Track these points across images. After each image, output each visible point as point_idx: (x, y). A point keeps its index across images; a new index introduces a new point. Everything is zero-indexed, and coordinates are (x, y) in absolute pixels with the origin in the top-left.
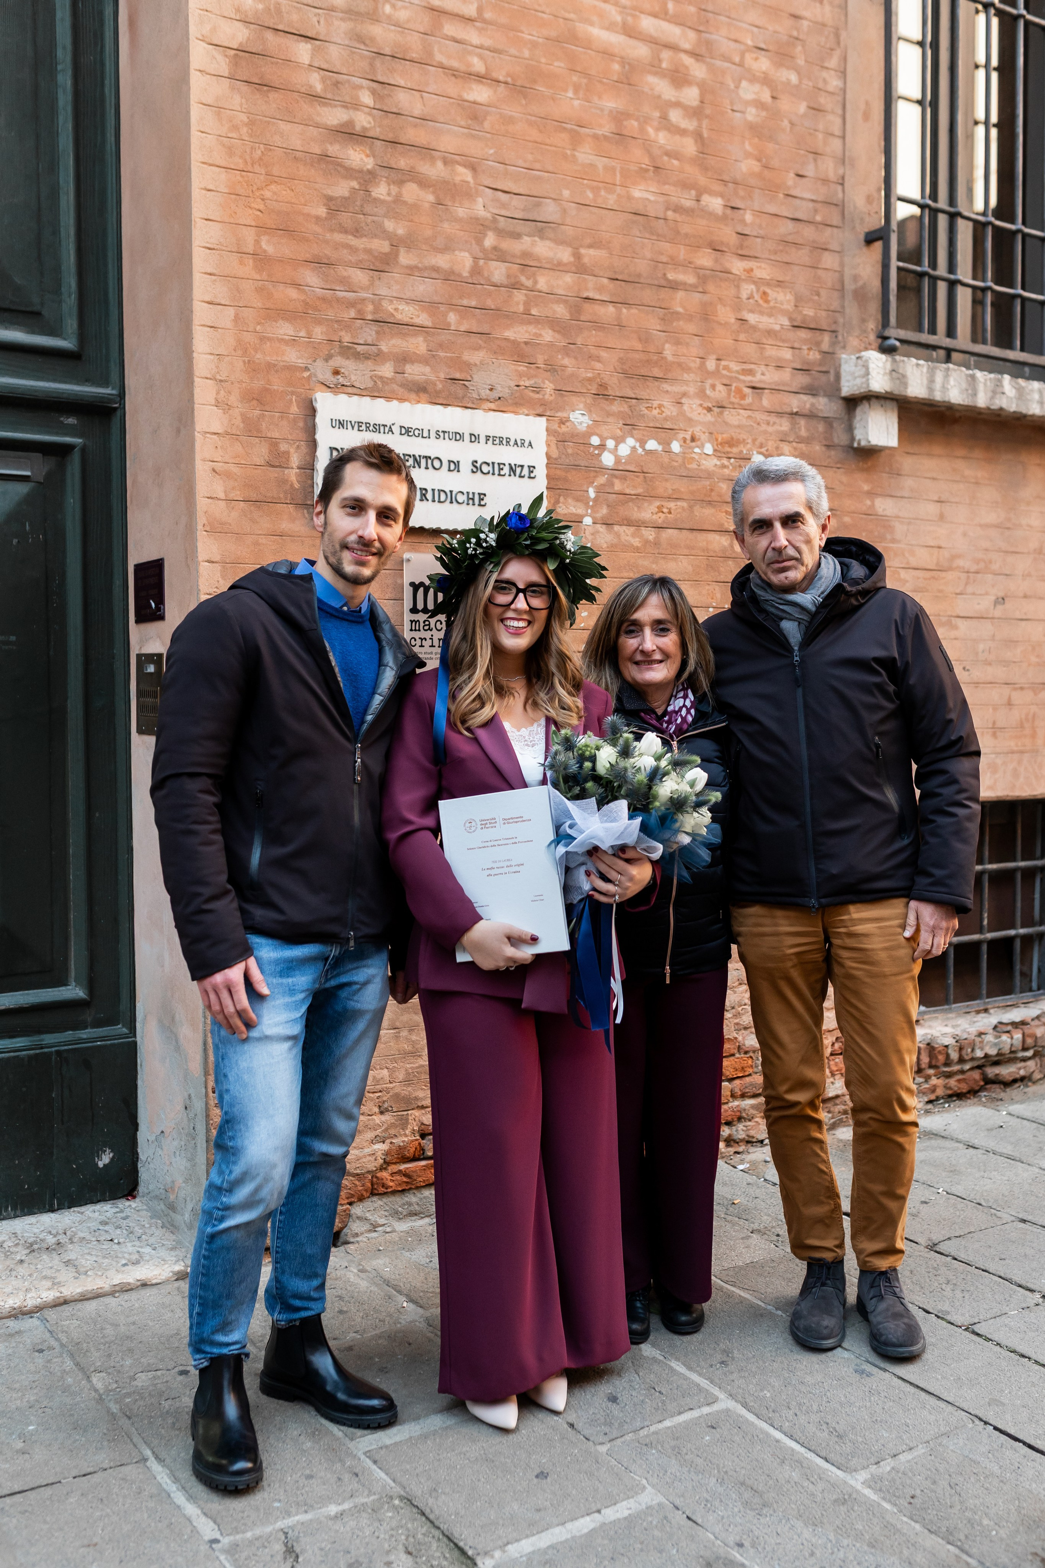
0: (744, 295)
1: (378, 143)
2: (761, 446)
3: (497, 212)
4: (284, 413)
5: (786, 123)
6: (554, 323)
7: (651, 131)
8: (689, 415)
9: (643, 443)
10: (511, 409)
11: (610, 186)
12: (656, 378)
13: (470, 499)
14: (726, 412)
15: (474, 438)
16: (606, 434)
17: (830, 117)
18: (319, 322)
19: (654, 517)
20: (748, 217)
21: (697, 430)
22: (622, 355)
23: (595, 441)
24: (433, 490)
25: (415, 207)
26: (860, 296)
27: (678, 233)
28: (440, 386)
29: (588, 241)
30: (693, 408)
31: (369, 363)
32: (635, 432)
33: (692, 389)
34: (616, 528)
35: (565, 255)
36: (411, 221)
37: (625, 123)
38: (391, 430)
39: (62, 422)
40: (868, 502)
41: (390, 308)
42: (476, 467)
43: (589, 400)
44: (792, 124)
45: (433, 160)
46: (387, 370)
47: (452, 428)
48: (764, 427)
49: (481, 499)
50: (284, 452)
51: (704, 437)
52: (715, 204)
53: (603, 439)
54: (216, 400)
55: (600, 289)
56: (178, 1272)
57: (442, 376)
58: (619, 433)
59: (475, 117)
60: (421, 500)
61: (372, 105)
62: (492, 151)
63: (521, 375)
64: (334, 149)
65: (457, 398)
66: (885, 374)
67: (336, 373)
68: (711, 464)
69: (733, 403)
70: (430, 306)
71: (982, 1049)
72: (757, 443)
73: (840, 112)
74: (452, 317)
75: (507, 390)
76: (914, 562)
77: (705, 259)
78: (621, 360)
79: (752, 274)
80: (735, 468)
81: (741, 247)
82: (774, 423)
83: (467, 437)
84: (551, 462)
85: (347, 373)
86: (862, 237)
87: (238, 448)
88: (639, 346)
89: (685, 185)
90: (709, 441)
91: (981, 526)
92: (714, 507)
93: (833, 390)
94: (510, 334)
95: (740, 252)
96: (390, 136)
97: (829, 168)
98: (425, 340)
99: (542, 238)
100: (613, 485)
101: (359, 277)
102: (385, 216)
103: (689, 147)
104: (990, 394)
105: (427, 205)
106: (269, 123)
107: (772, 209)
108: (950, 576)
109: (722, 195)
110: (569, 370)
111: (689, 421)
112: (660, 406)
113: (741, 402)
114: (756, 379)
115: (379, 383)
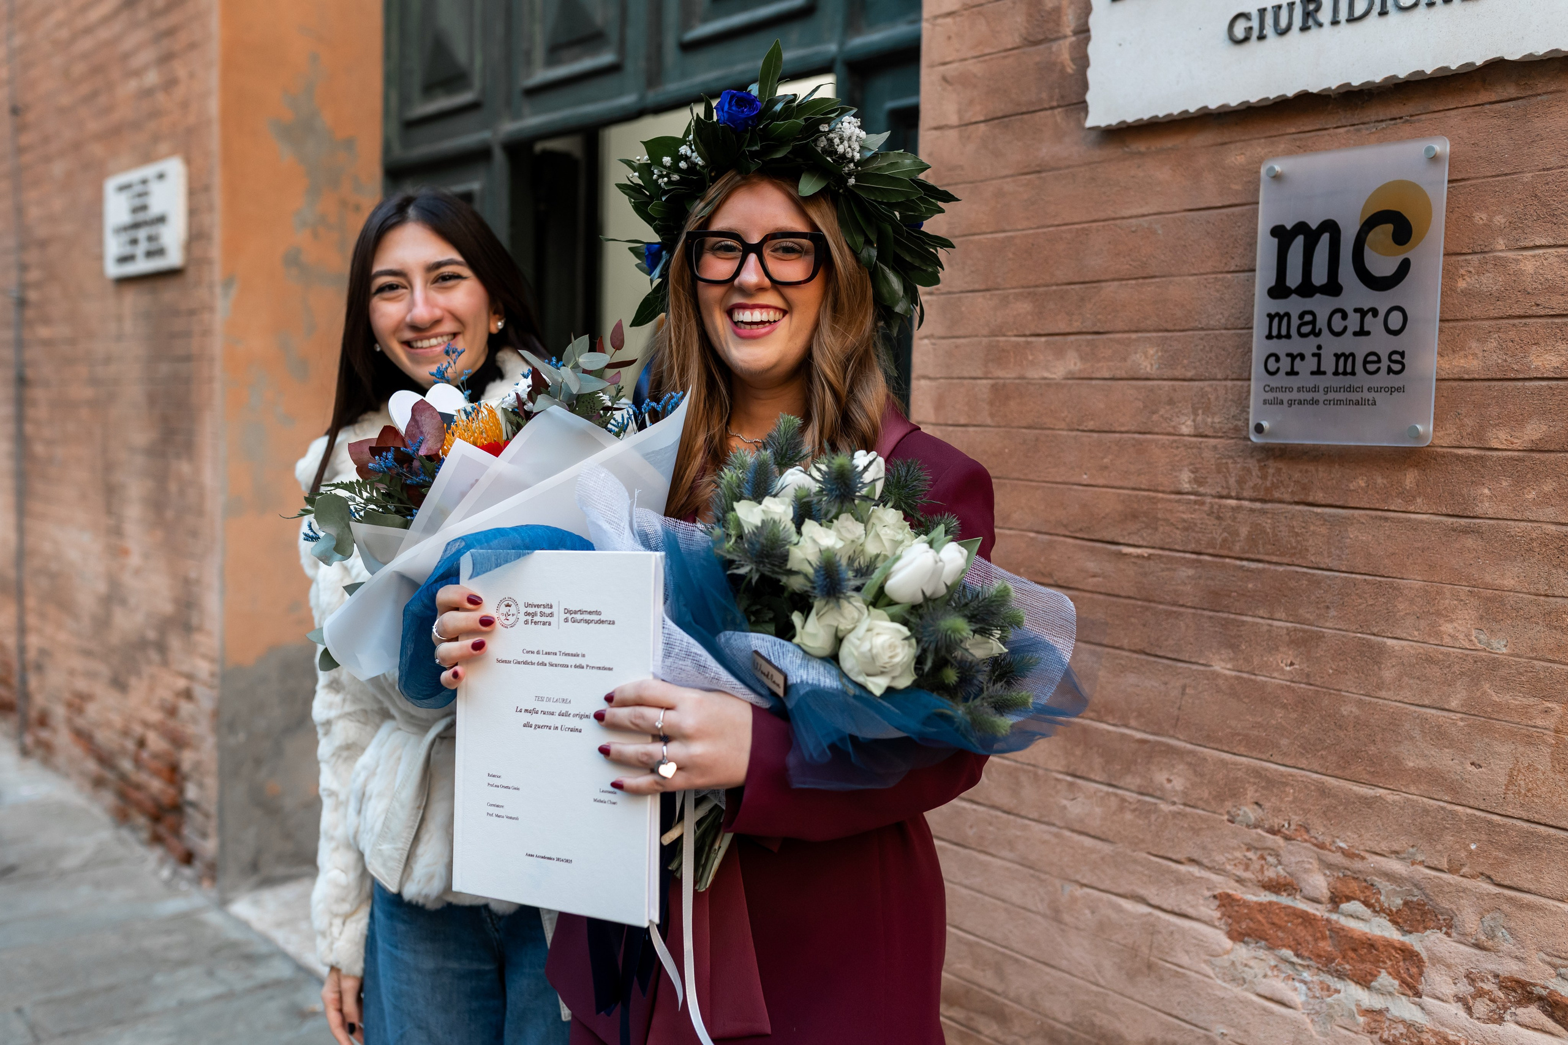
50: (1052, 11)
60: (1306, 28)
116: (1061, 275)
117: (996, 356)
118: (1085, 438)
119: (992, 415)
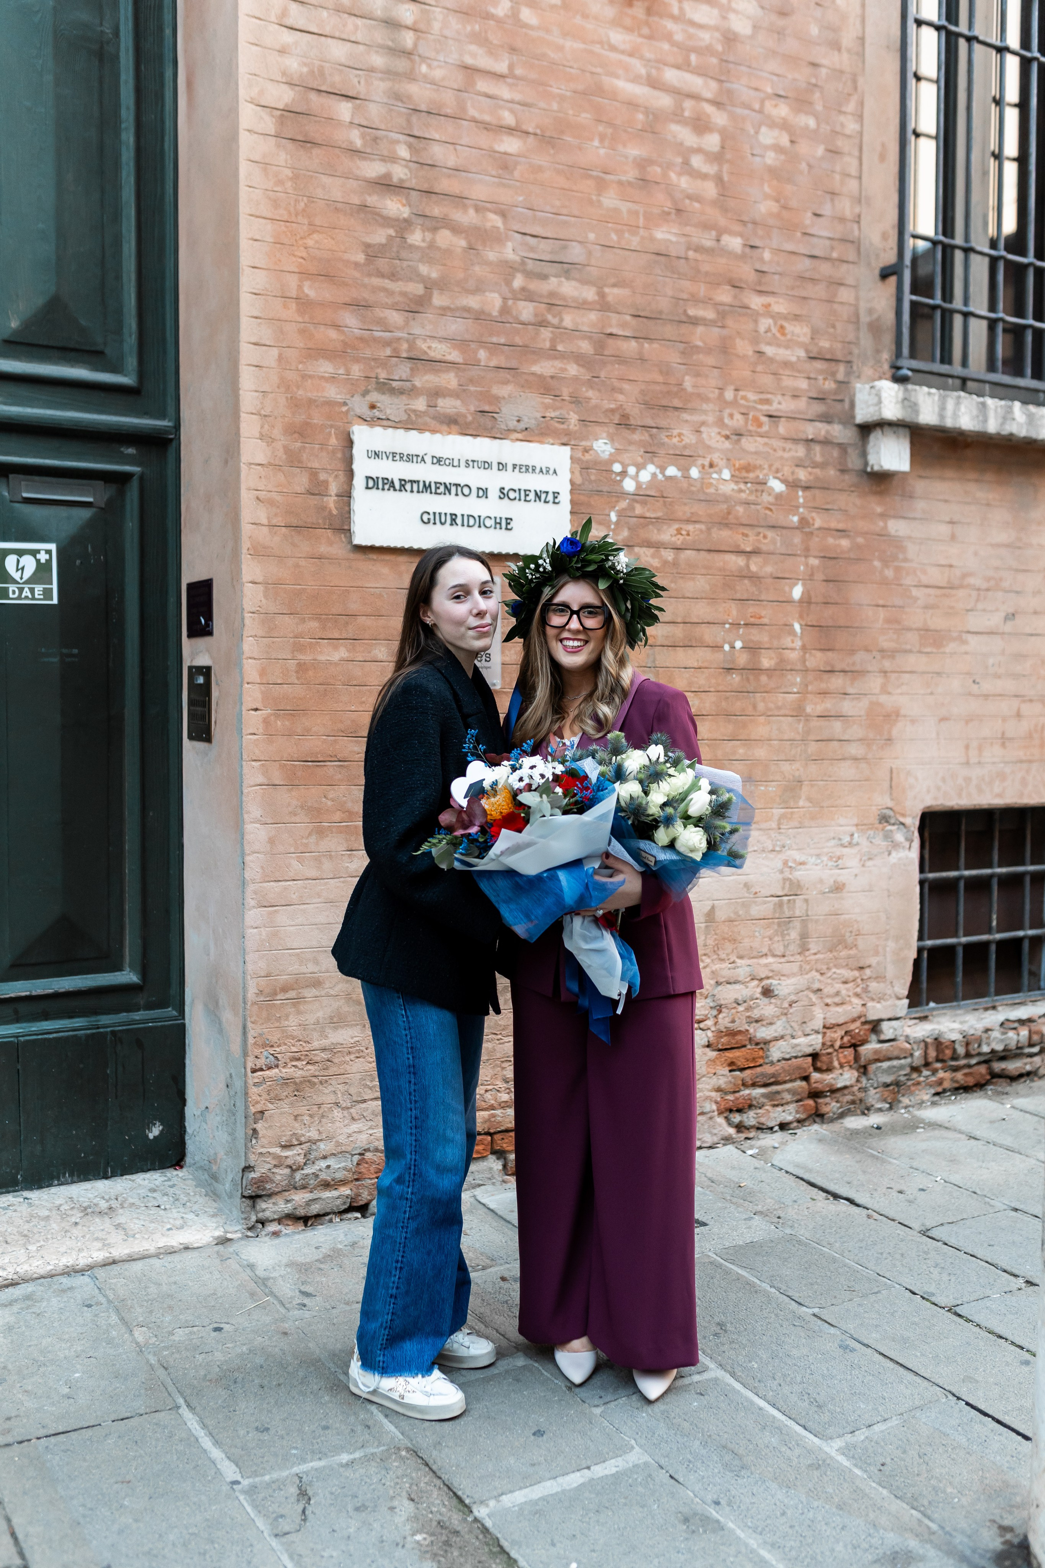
0: (762, 328)
1: (412, 192)
2: (777, 471)
3: (525, 255)
4: (323, 446)
5: (804, 166)
6: (579, 359)
7: (673, 176)
8: (707, 442)
9: (663, 469)
10: (536, 438)
11: (634, 229)
12: (676, 409)
13: (498, 523)
14: (744, 440)
15: (502, 466)
16: (627, 462)
17: (847, 159)
18: (357, 360)
19: (673, 539)
20: (767, 255)
21: (716, 457)
22: (643, 387)
23: (617, 468)
24: (463, 515)
25: (448, 252)
26: (875, 328)
27: (698, 271)
28: (470, 418)
29: (612, 280)
30: (712, 436)
31: (404, 397)
32: (656, 459)
33: (710, 419)
34: (637, 549)
35: (590, 294)
36: (445, 265)
37: (649, 169)
38: (423, 460)
39: (122, 452)
40: (881, 524)
41: (424, 346)
42: (503, 494)
43: (612, 429)
44: (810, 166)
45: (465, 207)
46: (420, 404)
47: (480, 457)
48: (780, 453)
49: (508, 524)
50: (323, 481)
51: (721, 463)
52: (735, 243)
53: (625, 466)
54: (261, 433)
55: (624, 325)
56: (218, 1237)
57: (472, 408)
58: (640, 460)
59: (505, 167)
60: (452, 524)
61: (408, 158)
62: (521, 199)
63: (547, 407)
64: (372, 200)
65: (486, 429)
66: (897, 402)
67: (373, 407)
68: (729, 488)
69: (750, 431)
70: (461, 344)
71: (988, 1044)
72: (774, 468)
73: (857, 153)
74: (482, 354)
75: (533, 421)
76: (925, 580)
77: (725, 296)
78: (642, 392)
79: (771, 309)
80: (751, 492)
81: (760, 283)
82: (790, 450)
83: (495, 466)
84: (575, 488)
85: (382, 407)
86: (877, 272)
87: (281, 477)
88: (660, 379)
89: (706, 226)
90: (727, 467)
91: (992, 545)
92: (731, 529)
93: (848, 418)
94: (536, 369)
95: (758, 288)
96: (425, 187)
97: (846, 207)
98: (457, 376)
99: (567, 279)
100: (633, 509)
101: (395, 318)
102: (421, 260)
103: (710, 190)
104: (1000, 421)
105: (459, 250)
106: (312, 177)
107: (789, 247)
108: (961, 593)
109: (741, 235)
110: (594, 402)
111: (709, 448)
112: (680, 435)
113: (759, 430)
114: (773, 408)
115: (413, 416)
116: (334, 611)
117: (299, 648)
118: (352, 689)
119: (298, 678)
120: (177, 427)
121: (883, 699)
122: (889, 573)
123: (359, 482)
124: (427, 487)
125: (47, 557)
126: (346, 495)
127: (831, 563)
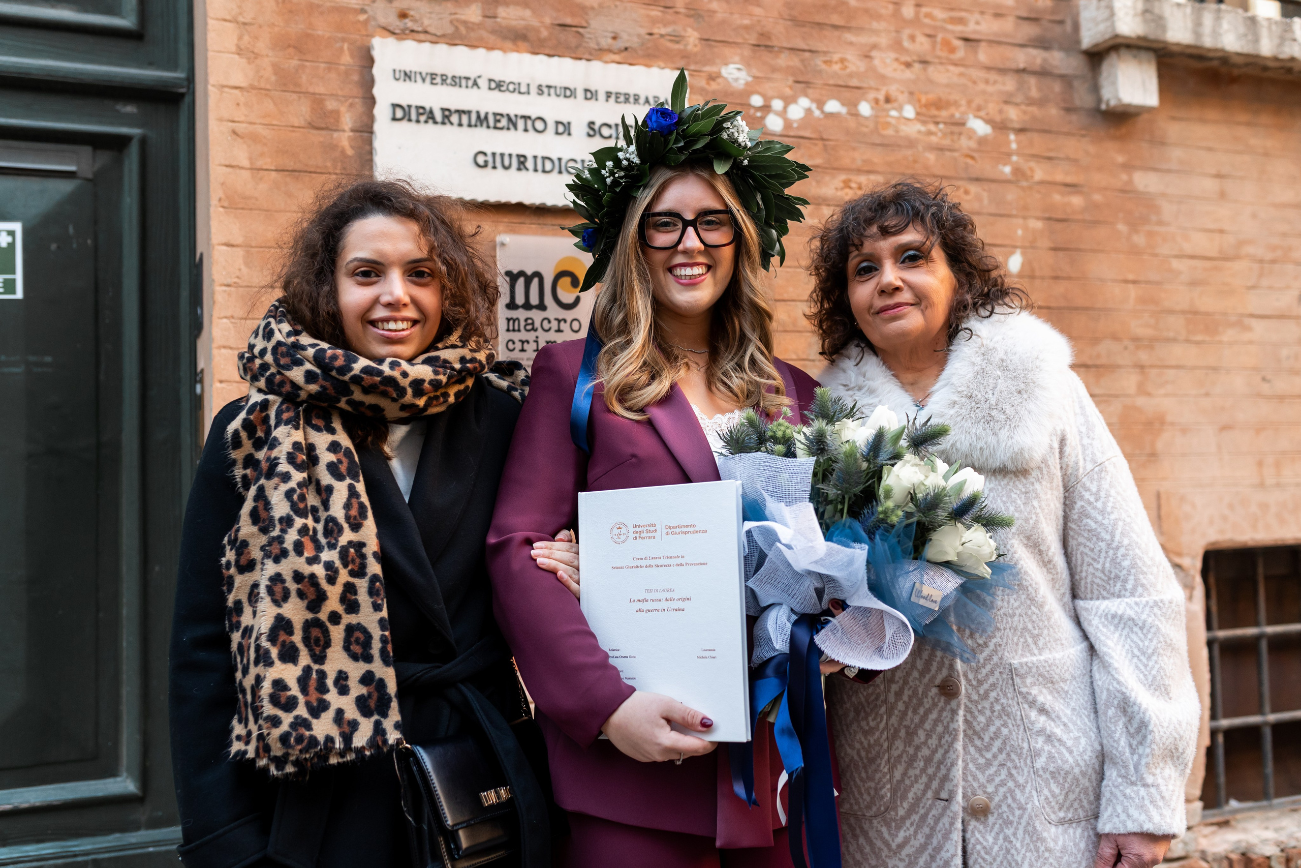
2: (979, 109)
4: (332, 65)
8: (881, 71)
9: (821, 104)
12: (835, 27)
14: (931, 69)
15: (590, 94)
16: (770, 93)
19: (839, 193)
21: (893, 90)
23: (757, 101)
24: (535, 157)
28: (545, 33)
30: (886, 63)
31: (449, 4)
32: (810, 91)
33: (883, 40)
38: (475, 84)
39: (118, 111)
40: (1124, 177)
42: (593, 130)
43: (747, 52)
46: (473, 14)
47: (559, 81)
48: (982, 86)
50: (332, 112)
51: (902, 98)
53: (767, 99)
54: (238, 46)
57: (548, 21)
58: (788, 92)
60: (519, 169)
63: (654, 21)
65: (568, 47)
66: (1135, 15)
67: (403, 15)
68: (914, 130)
69: (939, 57)
72: (974, 105)
75: (636, 39)
76: (1188, 248)
78: (787, 5)
80: (945, 135)
82: (995, 82)
83: (580, 94)
85: (417, 16)
87: (269, 105)
90: (910, 102)
91: (1275, 205)
93: (1071, 43)
104: (1276, 41)
108: (1237, 266)
110: (720, 16)
111: (883, 78)
112: (842, 60)
113: (952, 56)
114: (970, 29)
115: (463, 30)
120: (191, 79)
121: (1141, 401)
122: (1139, 239)
123: (382, 112)
124: (482, 120)
125: (10, 239)
126: (366, 130)
127: (1059, 226)
